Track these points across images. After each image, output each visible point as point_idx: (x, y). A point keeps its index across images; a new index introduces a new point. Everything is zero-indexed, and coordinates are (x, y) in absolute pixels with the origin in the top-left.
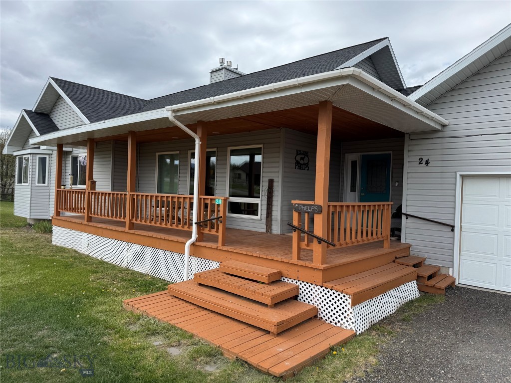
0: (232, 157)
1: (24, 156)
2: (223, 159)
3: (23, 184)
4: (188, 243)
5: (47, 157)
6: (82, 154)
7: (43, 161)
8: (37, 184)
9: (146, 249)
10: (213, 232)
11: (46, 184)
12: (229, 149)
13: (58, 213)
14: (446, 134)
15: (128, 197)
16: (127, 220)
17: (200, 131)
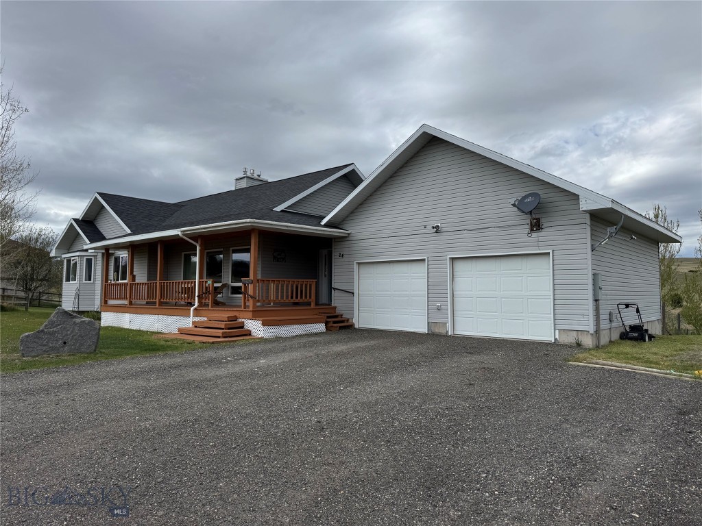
0: (234, 255)
1: (72, 259)
2: (227, 255)
3: (71, 282)
4: (192, 308)
5: (93, 258)
6: (124, 255)
7: (89, 262)
8: (84, 281)
9: (169, 317)
10: (207, 301)
11: (92, 281)
12: (231, 249)
13: (105, 302)
14: (351, 238)
15: (158, 284)
16: (157, 301)
17: (199, 241)
